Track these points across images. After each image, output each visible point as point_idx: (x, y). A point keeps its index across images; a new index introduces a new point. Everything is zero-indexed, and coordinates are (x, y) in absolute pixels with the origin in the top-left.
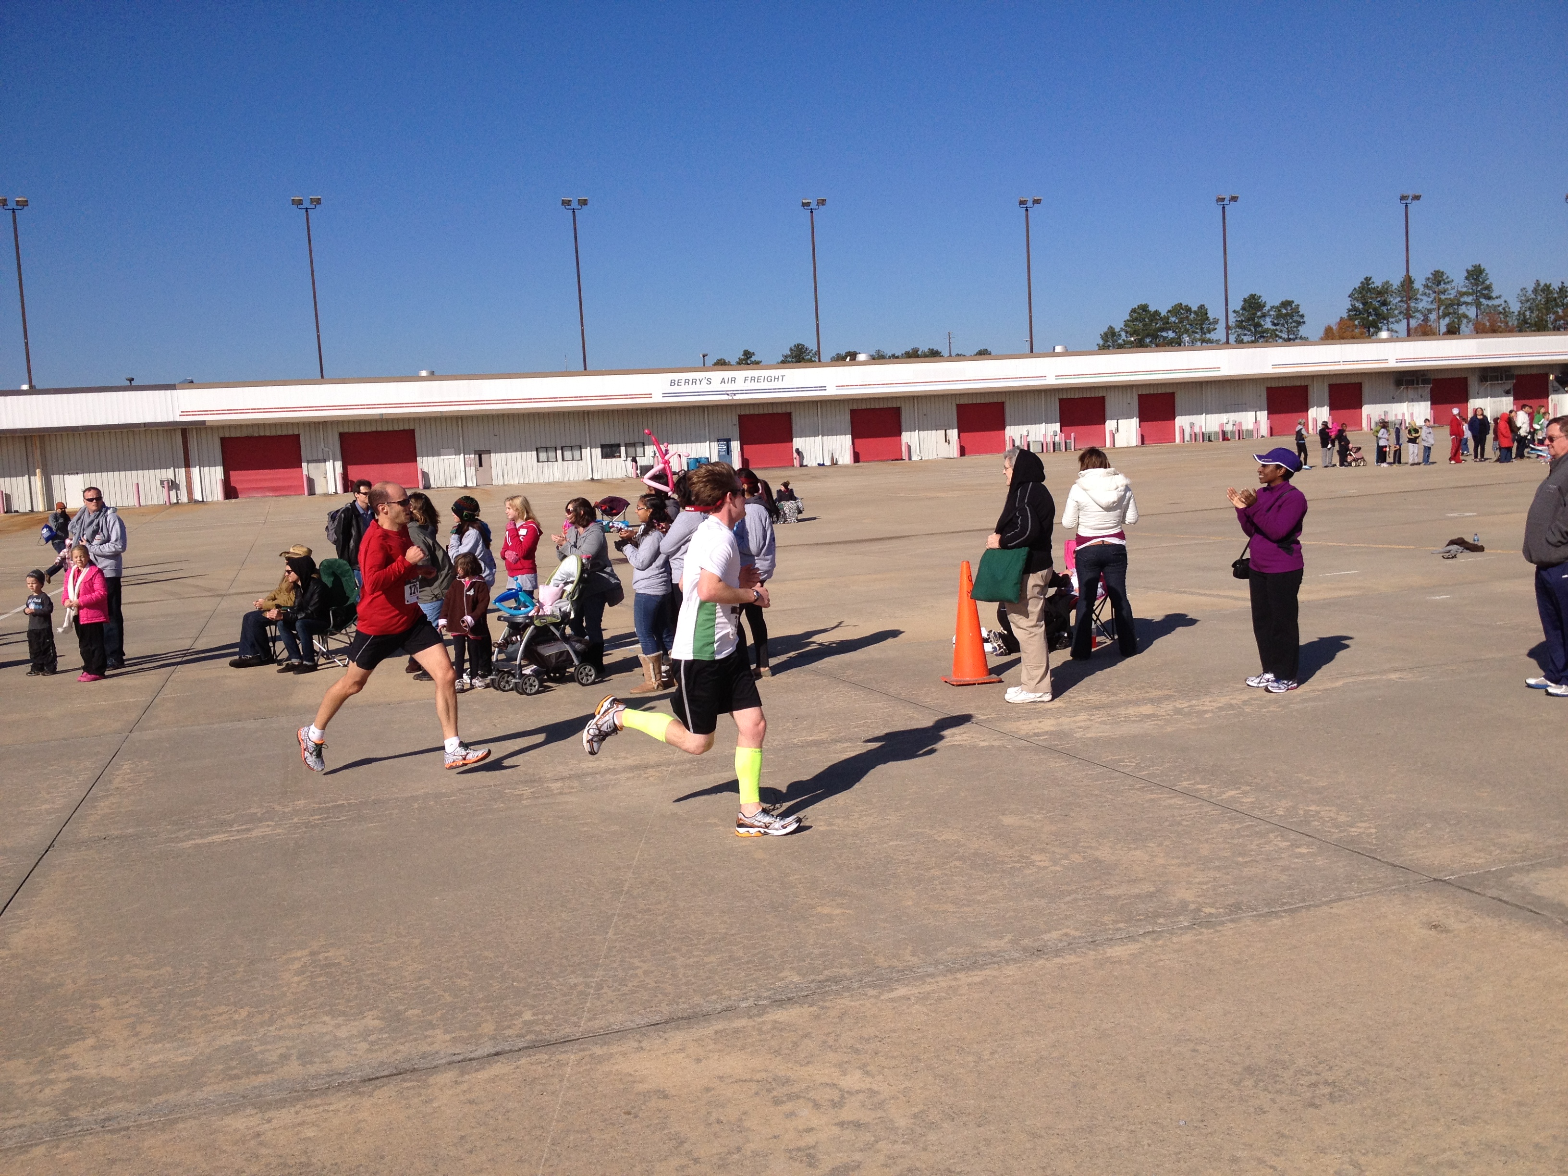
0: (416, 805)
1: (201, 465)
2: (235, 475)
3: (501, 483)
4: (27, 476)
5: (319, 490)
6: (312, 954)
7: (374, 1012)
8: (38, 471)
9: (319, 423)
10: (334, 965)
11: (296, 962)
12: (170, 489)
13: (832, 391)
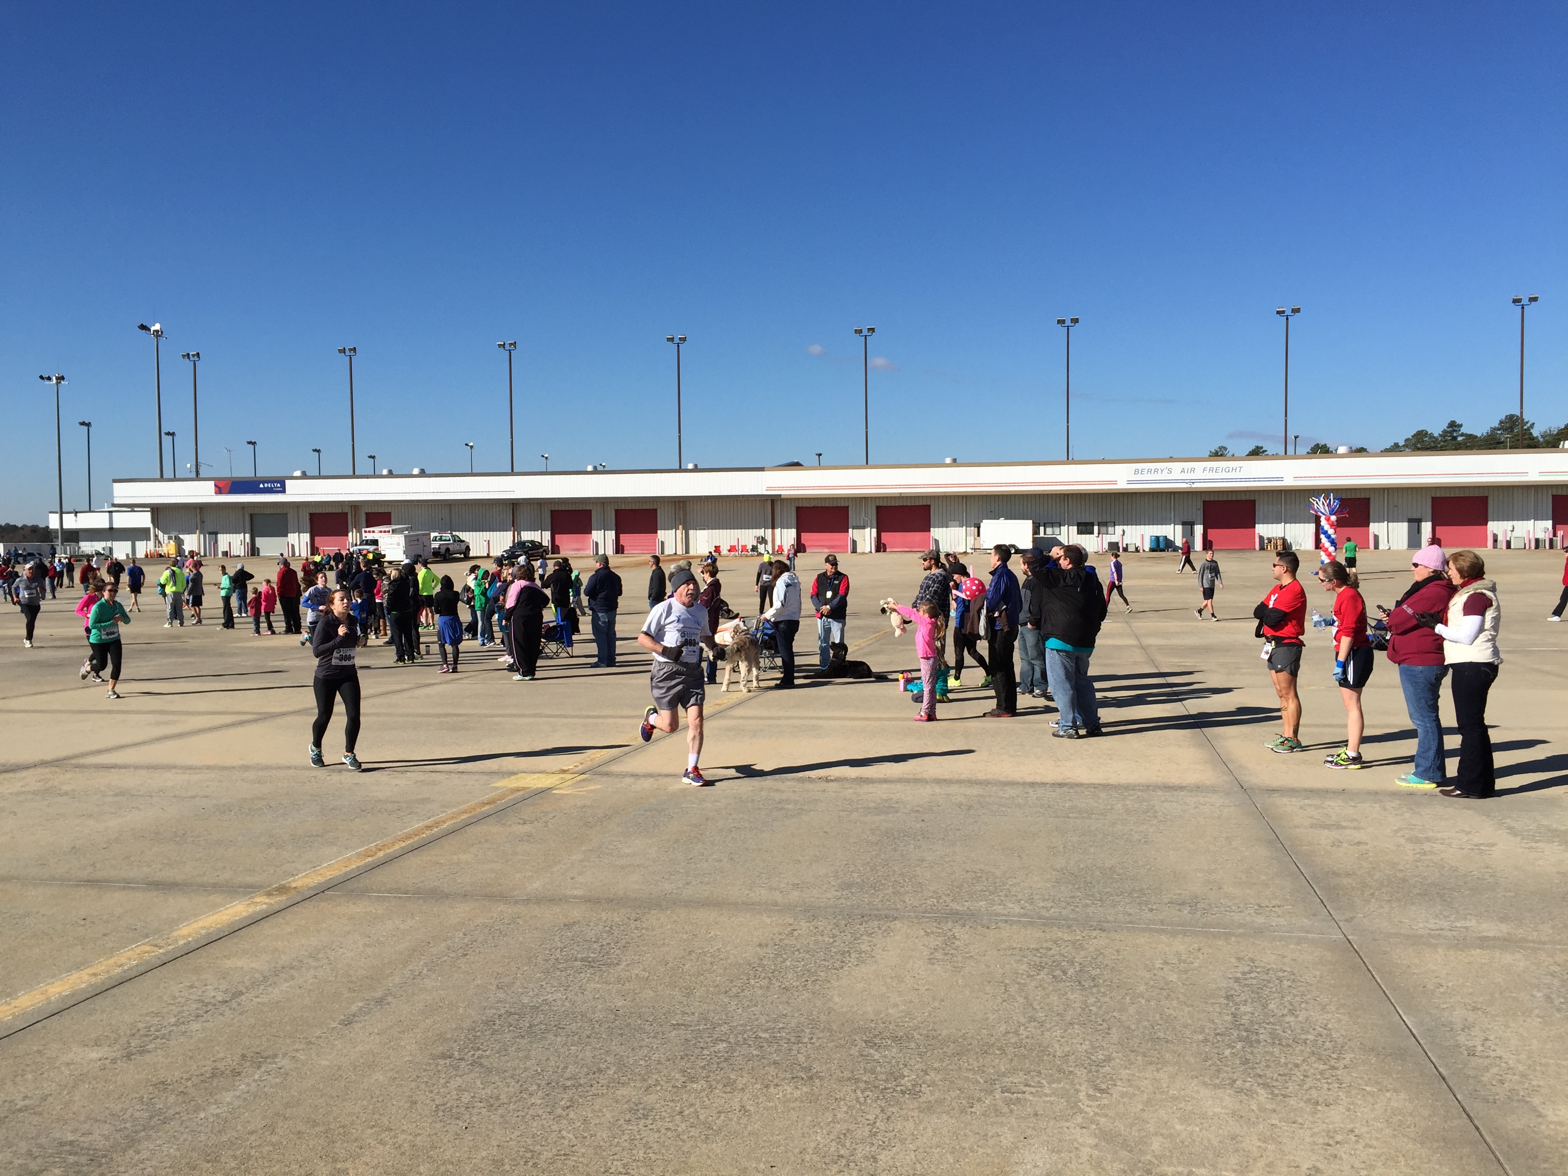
1: (782, 527)
2: (804, 536)
5: (859, 549)
8: (680, 527)
9: (863, 498)
13: (1289, 482)
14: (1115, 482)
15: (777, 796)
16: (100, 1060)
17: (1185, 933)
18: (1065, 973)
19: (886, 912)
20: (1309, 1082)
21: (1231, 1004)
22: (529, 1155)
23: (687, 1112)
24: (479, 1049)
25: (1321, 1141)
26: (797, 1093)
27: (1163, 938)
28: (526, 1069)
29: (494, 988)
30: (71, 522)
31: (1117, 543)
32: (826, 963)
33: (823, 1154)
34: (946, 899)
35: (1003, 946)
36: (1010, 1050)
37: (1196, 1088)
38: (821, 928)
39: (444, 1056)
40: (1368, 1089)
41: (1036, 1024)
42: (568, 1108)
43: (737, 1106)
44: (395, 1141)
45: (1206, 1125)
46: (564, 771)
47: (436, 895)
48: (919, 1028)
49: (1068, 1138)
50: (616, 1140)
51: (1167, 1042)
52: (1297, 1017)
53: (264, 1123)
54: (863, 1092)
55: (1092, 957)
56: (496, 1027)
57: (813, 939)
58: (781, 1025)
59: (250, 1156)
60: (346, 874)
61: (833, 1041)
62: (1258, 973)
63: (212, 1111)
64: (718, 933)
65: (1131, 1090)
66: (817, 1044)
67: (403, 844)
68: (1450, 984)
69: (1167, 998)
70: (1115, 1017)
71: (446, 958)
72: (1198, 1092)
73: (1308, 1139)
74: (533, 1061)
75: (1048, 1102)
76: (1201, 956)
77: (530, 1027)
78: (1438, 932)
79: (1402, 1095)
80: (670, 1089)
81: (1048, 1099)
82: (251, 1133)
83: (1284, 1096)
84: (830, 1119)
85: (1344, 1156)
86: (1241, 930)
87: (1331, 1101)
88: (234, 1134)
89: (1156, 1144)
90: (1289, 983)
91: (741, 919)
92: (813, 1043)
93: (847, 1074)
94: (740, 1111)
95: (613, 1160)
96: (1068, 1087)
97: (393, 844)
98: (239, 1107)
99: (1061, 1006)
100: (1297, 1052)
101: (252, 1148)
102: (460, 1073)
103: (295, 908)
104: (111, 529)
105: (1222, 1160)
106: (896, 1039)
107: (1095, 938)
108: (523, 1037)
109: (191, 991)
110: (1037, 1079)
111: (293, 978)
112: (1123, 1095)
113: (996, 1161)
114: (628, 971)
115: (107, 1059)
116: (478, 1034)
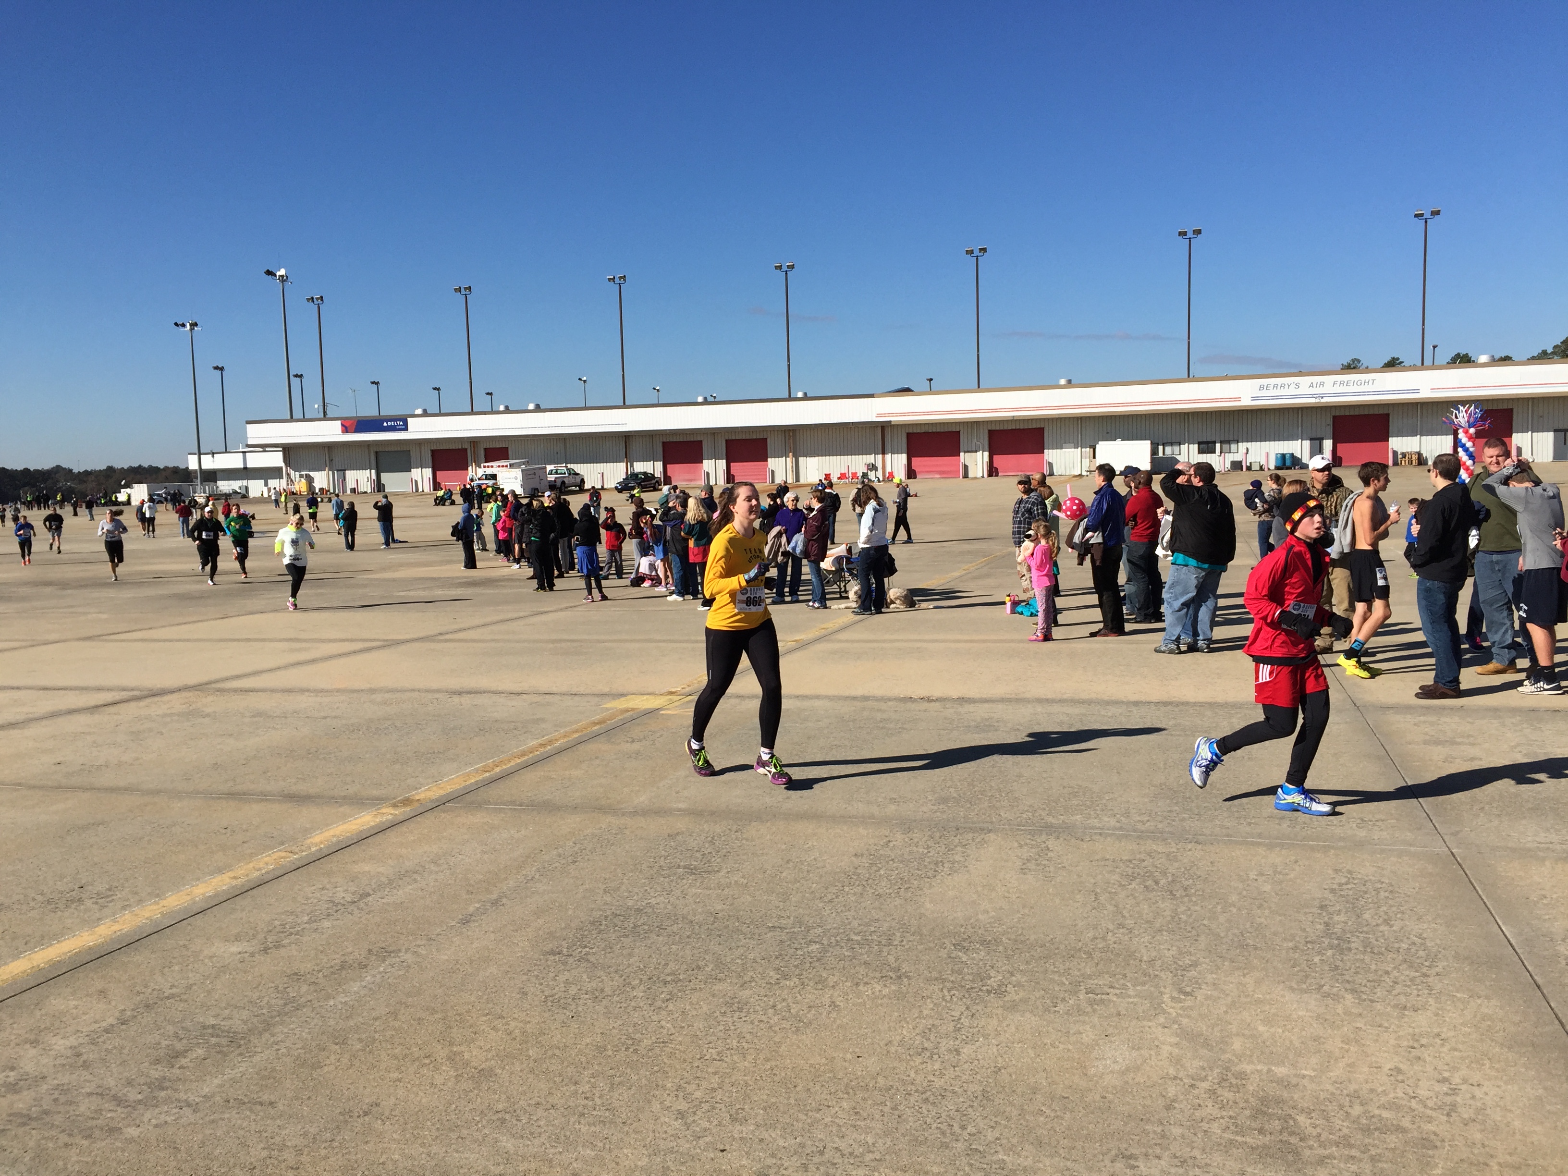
1: (893, 453)
2: (915, 461)
8: (791, 454)
9: (975, 423)
13: (1426, 394)
14: (1239, 399)
15: (879, 716)
16: (240, 953)
17: (1282, 846)
18: (1157, 883)
19: (981, 825)
20: (1399, 988)
21: (1324, 914)
22: (630, 1042)
23: (779, 1007)
24: (585, 947)
25: (1405, 1043)
26: (886, 991)
27: (1261, 851)
28: (629, 965)
29: (601, 892)
30: (209, 463)
31: (1241, 462)
32: (920, 873)
33: (908, 1046)
34: (1041, 812)
35: (1097, 857)
36: (1097, 955)
37: (1282, 993)
38: (916, 840)
39: (553, 953)
40: (1458, 995)
41: (1124, 930)
42: (667, 1000)
43: (828, 1003)
44: (507, 1027)
45: (1289, 1027)
46: (671, 693)
47: (549, 807)
48: (1008, 933)
49: (1149, 1036)
50: (712, 1030)
51: (1256, 948)
52: (1391, 926)
53: (388, 1010)
54: (949, 991)
55: (1185, 868)
56: (602, 927)
57: (908, 850)
58: (873, 929)
59: (375, 1040)
60: (465, 787)
61: (922, 944)
62: (1355, 884)
63: (340, 999)
64: (815, 844)
65: (1215, 994)
66: (907, 947)
67: (519, 761)
68: (1554, 896)
69: (1259, 908)
70: (1205, 925)
71: (556, 864)
72: (1283, 996)
73: (1392, 1042)
74: (636, 958)
75: (1132, 1003)
76: (1297, 868)
77: (635, 927)
78: (1547, 845)
79: (1494, 1002)
80: (764, 985)
81: (1132, 1000)
82: (376, 1019)
83: (1372, 1001)
84: (916, 1015)
85: (1428, 1059)
86: (1341, 844)
87: (1420, 1007)
88: (361, 1019)
89: (1237, 1044)
90: (1387, 894)
91: (838, 831)
92: (903, 946)
93: (935, 974)
94: (830, 1006)
95: (709, 1048)
96: (1152, 989)
97: (509, 761)
98: (365, 995)
99: (1151, 914)
100: (1389, 959)
101: (376, 1032)
102: (568, 968)
103: (418, 819)
104: (245, 468)
105: (1302, 1059)
106: (983, 942)
107: (1190, 850)
108: (627, 936)
109: (323, 892)
110: (1122, 981)
111: (415, 881)
112: (1208, 998)
113: (1076, 1056)
114: (728, 877)
115: (246, 952)
116: (586, 933)
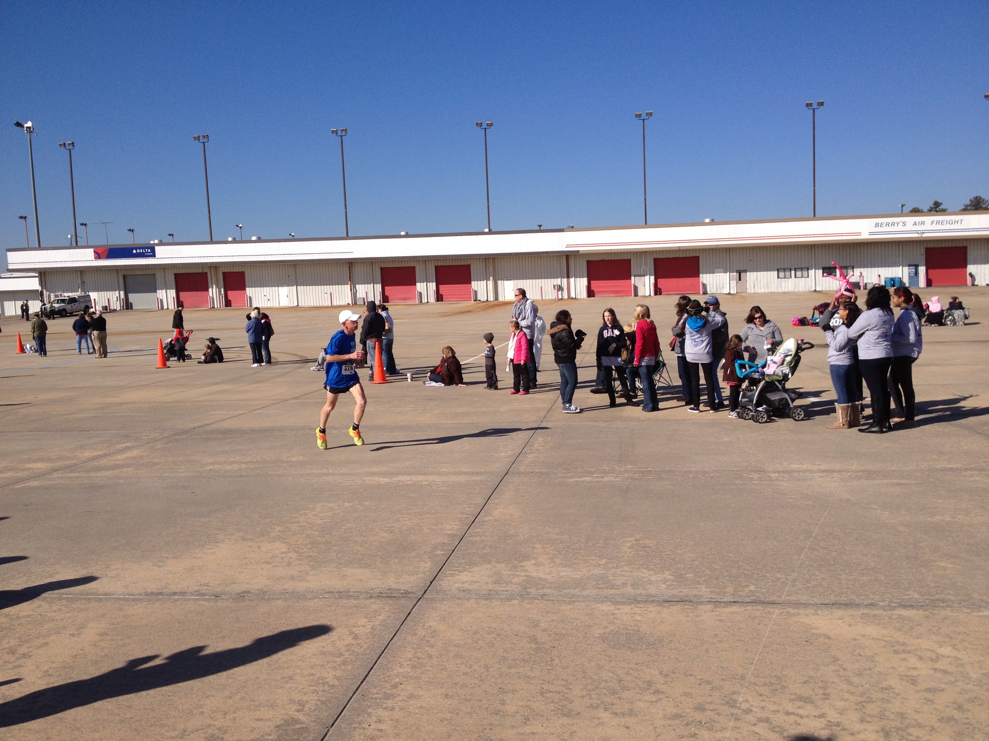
0: (691, 476)
1: (576, 277)
2: (594, 283)
3: (753, 292)
4: (485, 281)
5: (640, 293)
6: (636, 540)
7: (669, 572)
8: (491, 278)
9: (642, 252)
10: (648, 547)
11: (629, 542)
12: (558, 290)
14: (859, 234)
31: (859, 283)
